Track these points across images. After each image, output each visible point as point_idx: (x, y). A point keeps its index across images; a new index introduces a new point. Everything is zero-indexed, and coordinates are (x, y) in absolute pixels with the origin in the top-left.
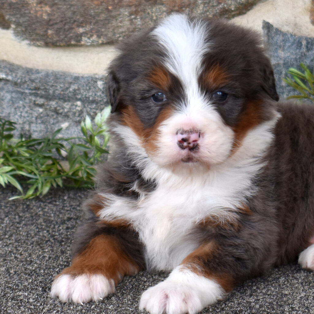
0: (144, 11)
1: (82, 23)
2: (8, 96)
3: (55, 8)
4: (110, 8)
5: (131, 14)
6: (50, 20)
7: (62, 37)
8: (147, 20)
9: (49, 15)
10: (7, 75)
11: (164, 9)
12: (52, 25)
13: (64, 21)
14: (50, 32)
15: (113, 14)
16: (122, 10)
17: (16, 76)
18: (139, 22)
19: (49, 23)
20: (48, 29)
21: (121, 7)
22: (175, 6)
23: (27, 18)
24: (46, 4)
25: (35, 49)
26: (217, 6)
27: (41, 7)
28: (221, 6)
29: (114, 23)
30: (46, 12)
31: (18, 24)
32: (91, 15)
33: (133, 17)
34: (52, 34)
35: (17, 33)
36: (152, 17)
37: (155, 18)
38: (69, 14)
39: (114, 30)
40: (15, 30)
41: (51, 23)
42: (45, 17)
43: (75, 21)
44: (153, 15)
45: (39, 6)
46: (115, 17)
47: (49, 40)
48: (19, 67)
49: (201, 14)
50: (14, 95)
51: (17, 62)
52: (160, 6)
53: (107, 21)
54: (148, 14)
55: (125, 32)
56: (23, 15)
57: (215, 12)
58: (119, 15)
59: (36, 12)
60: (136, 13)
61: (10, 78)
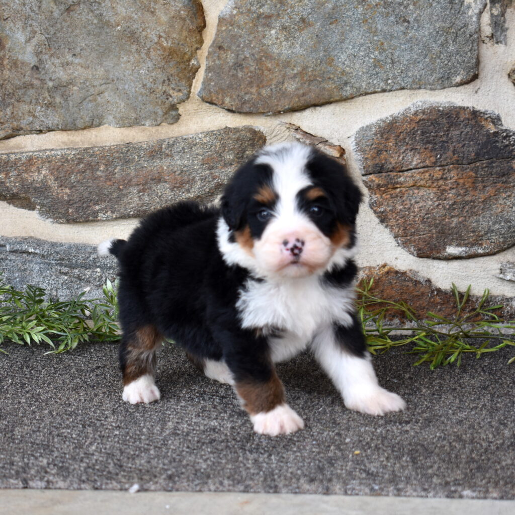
0: (150, 188)
1: (97, 201)
2: (37, 267)
3: (73, 190)
4: (121, 187)
5: (139, 192)
6: (70, 200)
7: (81, 214)
8: (153, 196)
9: (69, 196)
10: (35, 249)
11: (168, 186)
12: (72, 204)
13: (82, 200)
14: (70, 210)
15: (124, 192)
16: (131, 189)
17: (43, 249)
18: (146, 198)
19: (69, 203)
20: (68, 208)
21: (131, 186)
22: (176, 183)
23: (48, 201)
24: (66, 187)
25: (58, 225)
26: (213, 181)
27: (62, 190)
28: (215, 181)
29: (125, 200)
30: (66, 194)
31: (42, 205)
32: (105, 195)
33: (141, 194)
34: (72, 212)
35: (42, 213)
36: (158, 193)
37: (160, 194)
38: (86, 194)
39: (125, 206)
40: (39, 210)
41: (71, 202)
42: (66, 198)
43: (91, 200)
44: (159, 191)
45: (60, 188)
46: (125, 195)
47: (69, 218)
48: (45, 242)
49: (199, 188)
50: (42, 266)
51: (43, 238)
52: (164, 184)
53: (119, 198)
54: (154, 190)
55: (135, 207)
56: (46, 198)
57: (211, 186)
58: (130, 193)
59: (58, 194)
60: (144, 190)
61: (37, 251)
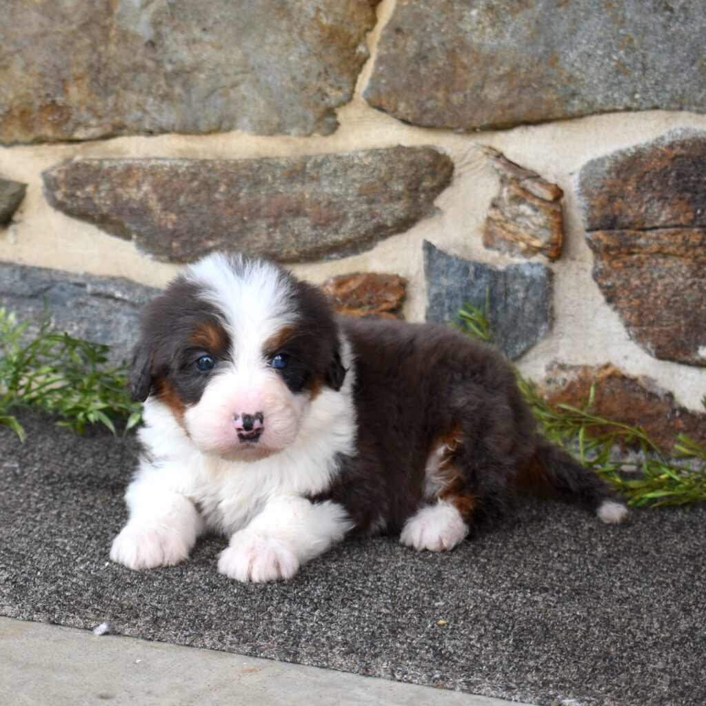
0: (285, 223)
1: (211, 235)
2: (125, 320)
3: (181, 216)
4: (245, 218)
5: (269, 226)
6: (175, 231)
7: (188, 251)
8: (288, 234)
9: (174, 224)
10: (124, 293)
11: (308, 222)
12: (177, 237)
13: (191, 231)
14: (175, 244)
15: (249, 225)
16: (259, 222)
17: (134, 295)
18: (278, 236)
19: (174, 234)
20: (172, 241)
21: (259, 217)
22: (320, 219)
23: (148, 227)
24: (172, 211)
25: (159, 265)
26: (371, 220)
27: (166, 215)
28: (375, 221)
29: (249, 236)
30: (172, 221)
31: (140, 234)
32: (222, 226)
33: (271, 230)
34: (177, 247)
35: (140, 246)
36: (294, 231)
37: (296, 232)
38: (198, 224)
39: (248, 245)
40: (137, 241)
41: (177, 233)
42: (170, 226)
43: (204, 233)
44: (295, 228)
45: (164, 213)
46: (250, 230)
47: (173, 254)
48: (138, 285)
49: (351, 229)
50: (132, 318)
51: (138, 280)
52: (303, 219)
53: (241, 233)
54: (289, 227)
55: (261, 248)
56: (145, 224)
57: (367, 227)
58: (256, 227)
59: (160, 220)
60: (275, 225)
61: (126, 297)
